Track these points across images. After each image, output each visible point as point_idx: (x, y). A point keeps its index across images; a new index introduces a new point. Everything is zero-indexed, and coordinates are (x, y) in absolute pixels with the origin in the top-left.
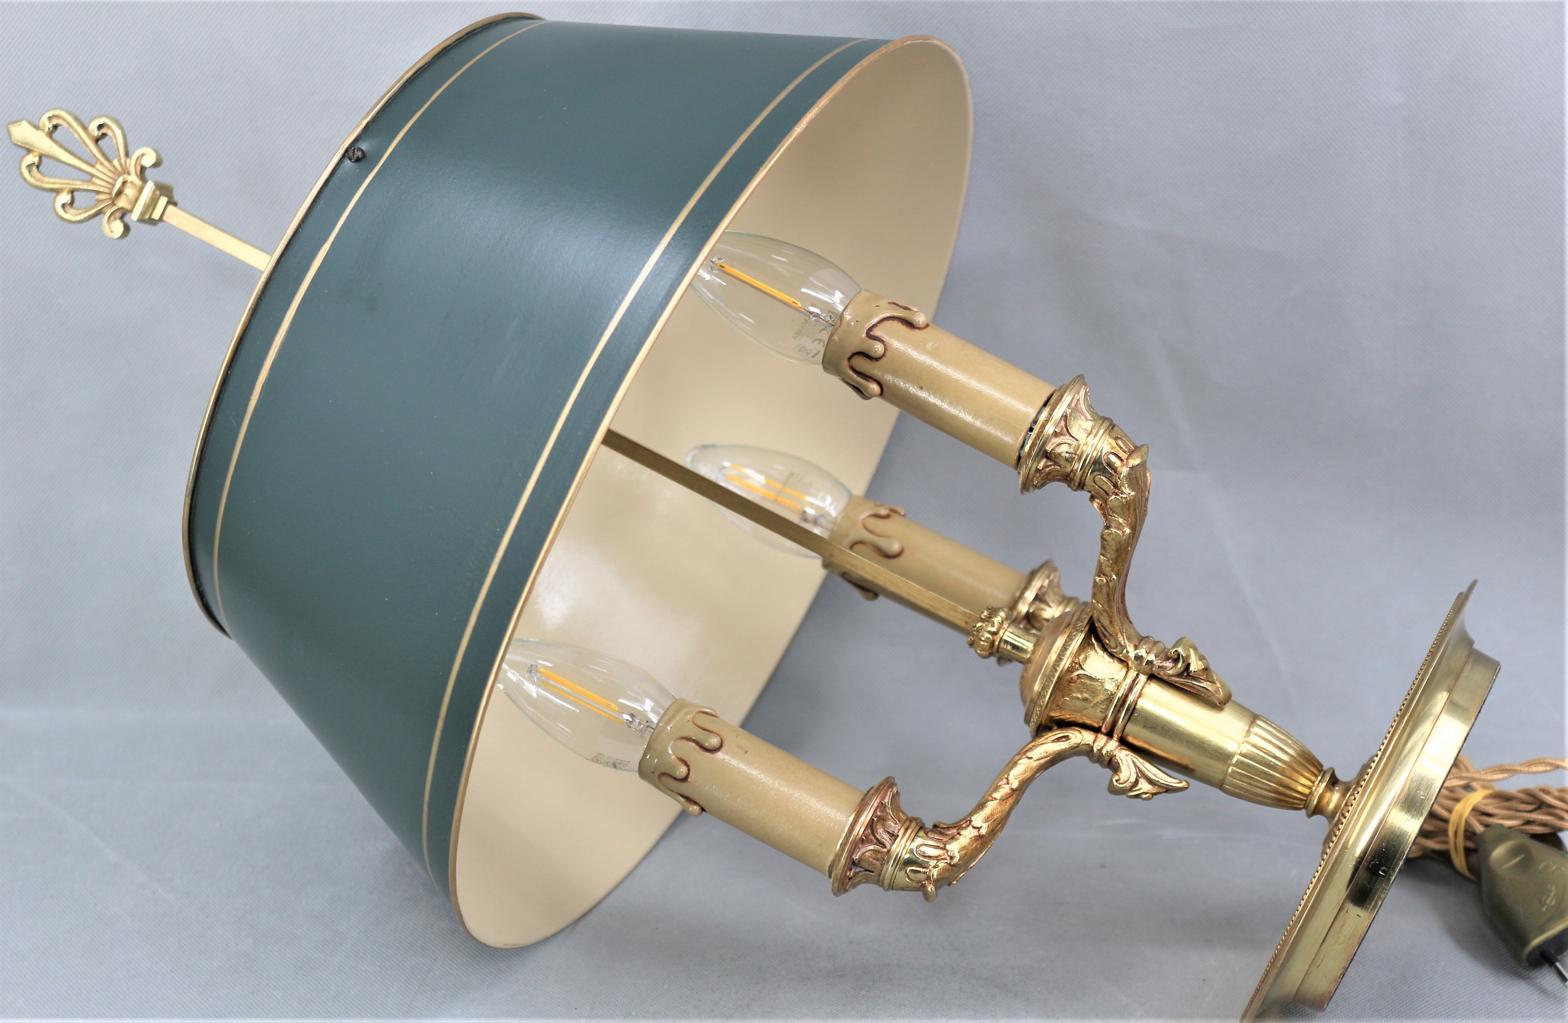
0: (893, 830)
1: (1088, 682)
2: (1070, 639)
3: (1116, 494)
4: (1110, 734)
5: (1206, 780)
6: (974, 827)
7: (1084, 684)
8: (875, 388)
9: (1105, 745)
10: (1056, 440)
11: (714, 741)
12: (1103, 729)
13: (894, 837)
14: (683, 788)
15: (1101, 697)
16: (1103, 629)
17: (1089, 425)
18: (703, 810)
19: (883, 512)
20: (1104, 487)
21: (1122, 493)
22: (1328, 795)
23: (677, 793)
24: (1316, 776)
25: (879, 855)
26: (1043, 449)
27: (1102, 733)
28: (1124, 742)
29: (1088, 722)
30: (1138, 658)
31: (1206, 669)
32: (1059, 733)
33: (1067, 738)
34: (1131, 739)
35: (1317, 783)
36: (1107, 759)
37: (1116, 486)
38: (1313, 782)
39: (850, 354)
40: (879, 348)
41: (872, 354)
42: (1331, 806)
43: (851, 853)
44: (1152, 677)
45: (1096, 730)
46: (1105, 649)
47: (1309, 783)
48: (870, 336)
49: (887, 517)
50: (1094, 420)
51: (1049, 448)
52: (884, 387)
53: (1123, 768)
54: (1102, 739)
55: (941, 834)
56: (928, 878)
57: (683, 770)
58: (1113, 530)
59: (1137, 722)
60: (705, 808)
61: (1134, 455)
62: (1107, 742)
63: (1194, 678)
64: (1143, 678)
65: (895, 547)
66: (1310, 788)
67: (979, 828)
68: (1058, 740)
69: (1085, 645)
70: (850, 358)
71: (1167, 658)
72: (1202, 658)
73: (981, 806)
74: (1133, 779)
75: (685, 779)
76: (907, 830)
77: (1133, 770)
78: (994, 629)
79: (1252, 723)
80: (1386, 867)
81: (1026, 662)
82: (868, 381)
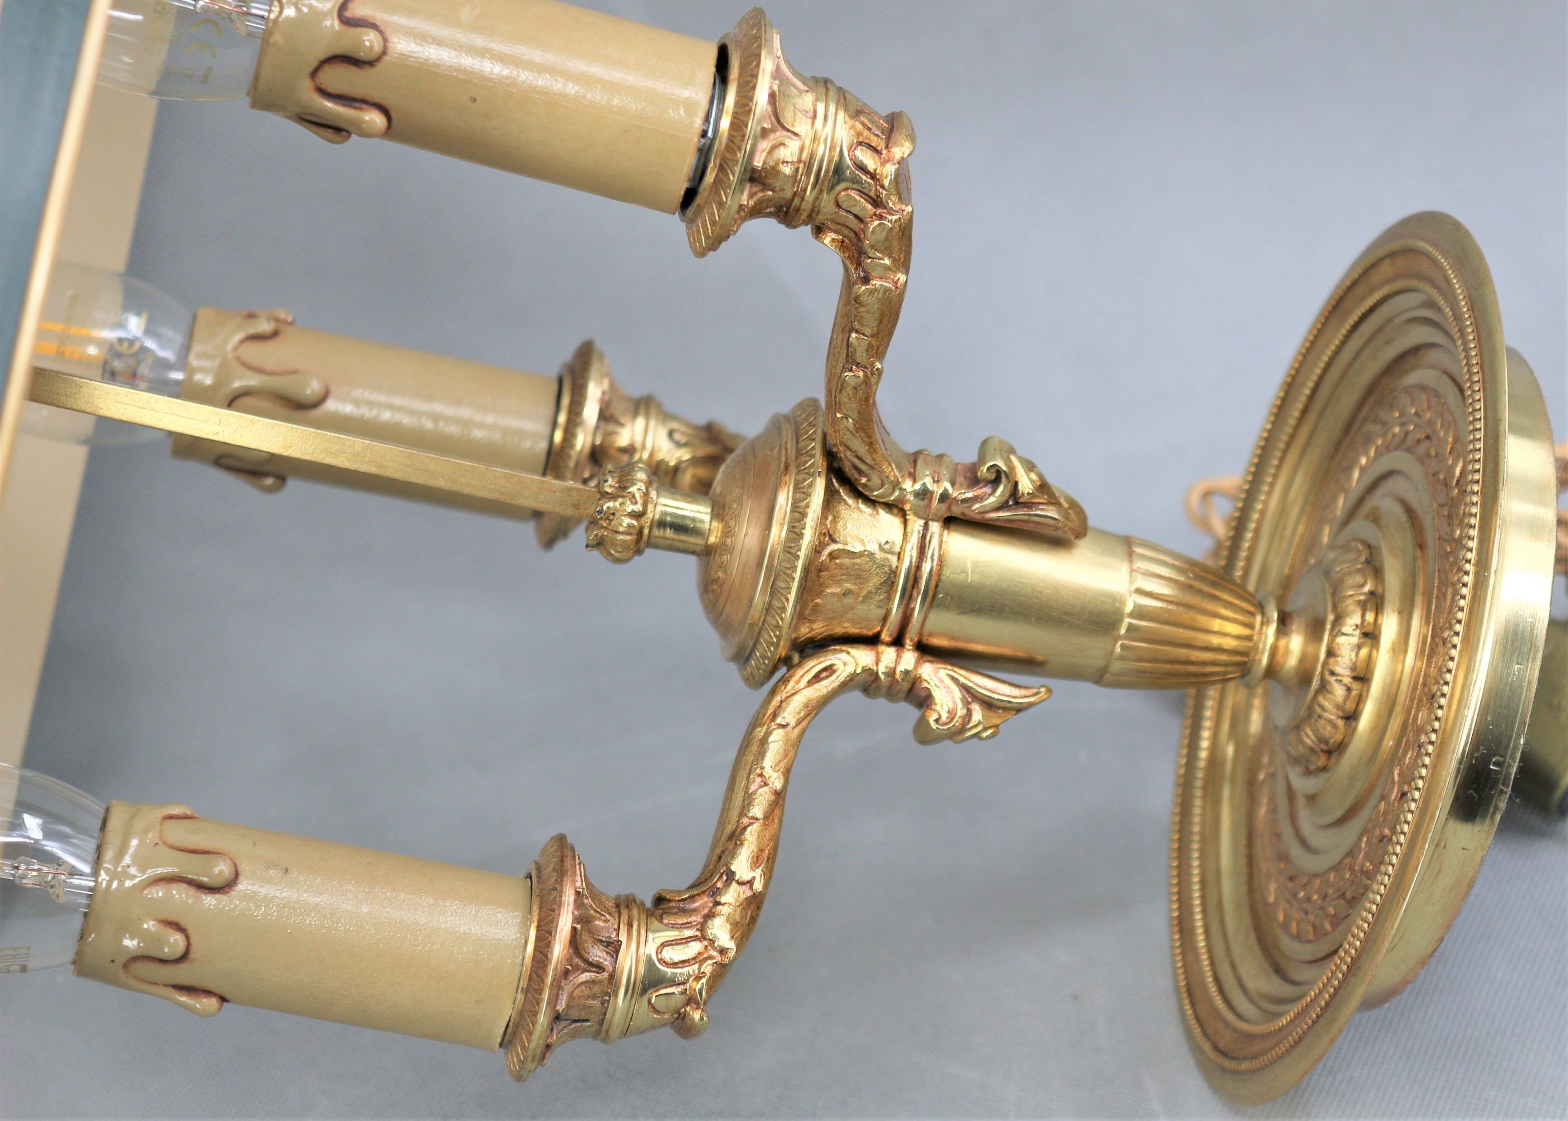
0: (607, 935)
1: (847, 561)
2: (802, 493)
3: (881, 217)
4: (898, 642)
5: (1072, 673)
6: (740, 883)
7: (841, 566)
8: (375, 119)
9: (897, 662)
10: (765, 145)
11: (221, 869)
12: (885, 637)
13: (614, 948)
14: (183, 974)
15: (875, 581)
16: (856, 461)
17: (807, 100)
18: (223, 999)
19: (265, 327)
20: (856, 210)
21: (891, 212)
22: (1282, 643)
23: (165, 985)
24: (1252, 614)
25: (596, 989)
26: (748, 168)
27: (883, 643)
28: (924, 650)
29: (854, 630)
30: (924, 494)
31: (1043, 487)
32: (814, 665)
33: (830, 670)
34: (937, 641)
35: (1258, 625)
36: (906, 686)
37: (876, 202)
38: (1251, 626)
39: (315, 64)
40: (370, 40)
41: (362, 55)
42: (1292, 661)
43: (554, 1000)
44: (950, 522)
45: (872, 641)
46: (858, 494)
47: (1245, 632)
48: (347, 22)
49: (275, 334)
50: (811, 90)
51: (758, 163)
52: (393, 114)
53: (937, 694)
54: (889, 654)
55: (684, 912)
56: (691, 1000)
57: (175, 942)
58: (876, 283)
59: (945, 606)
60: (227, 996)
61: (896, 136)
62: (899, 657)
63: (1028, 505)
64: (935, 527)
65: (312, 388)
66: (1249, 638)
67: (750, 883)
68: (817, 678)
69: (831, 498)
70: (314, 74)
71: (975, 481)
72: (1030, 466)
73: (735, 838)
74: (961, 712)
75: (184, 957)
76: (630, 925)
77: (957, 693)
78: (639, 508)
79: (1130, 555)
80: (1500, 756)
81: (707, 553)
82: (360, 109)
